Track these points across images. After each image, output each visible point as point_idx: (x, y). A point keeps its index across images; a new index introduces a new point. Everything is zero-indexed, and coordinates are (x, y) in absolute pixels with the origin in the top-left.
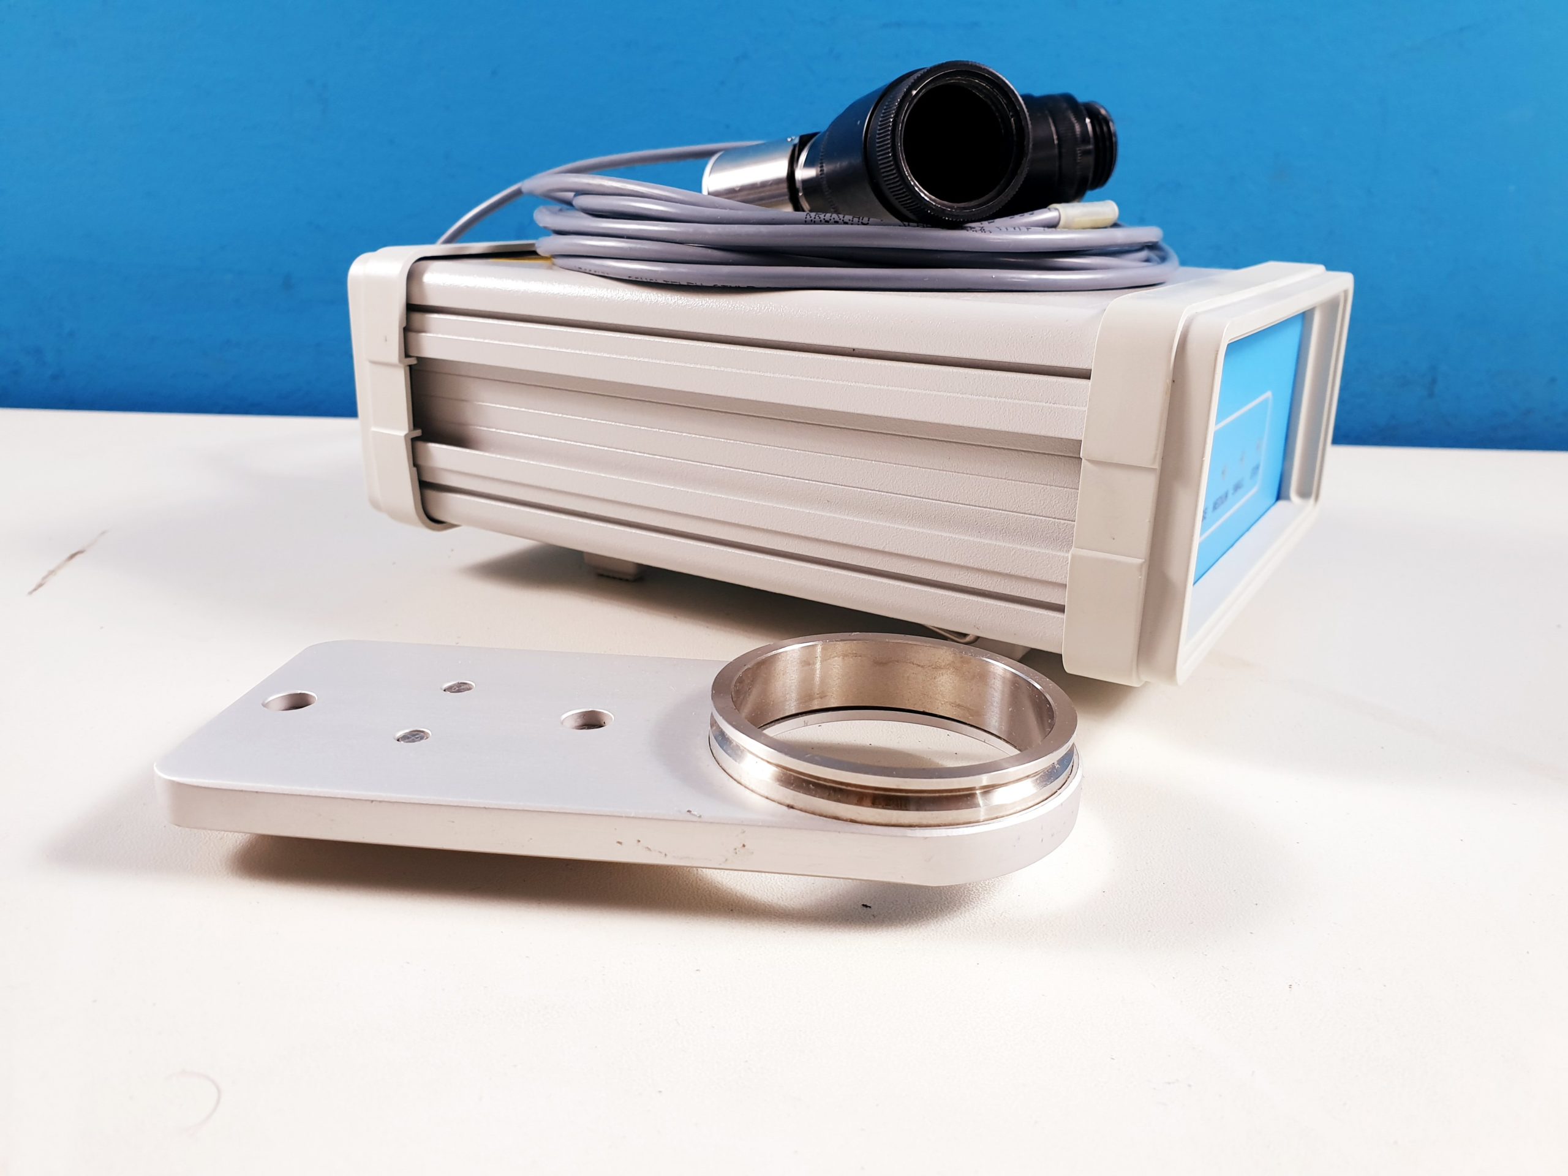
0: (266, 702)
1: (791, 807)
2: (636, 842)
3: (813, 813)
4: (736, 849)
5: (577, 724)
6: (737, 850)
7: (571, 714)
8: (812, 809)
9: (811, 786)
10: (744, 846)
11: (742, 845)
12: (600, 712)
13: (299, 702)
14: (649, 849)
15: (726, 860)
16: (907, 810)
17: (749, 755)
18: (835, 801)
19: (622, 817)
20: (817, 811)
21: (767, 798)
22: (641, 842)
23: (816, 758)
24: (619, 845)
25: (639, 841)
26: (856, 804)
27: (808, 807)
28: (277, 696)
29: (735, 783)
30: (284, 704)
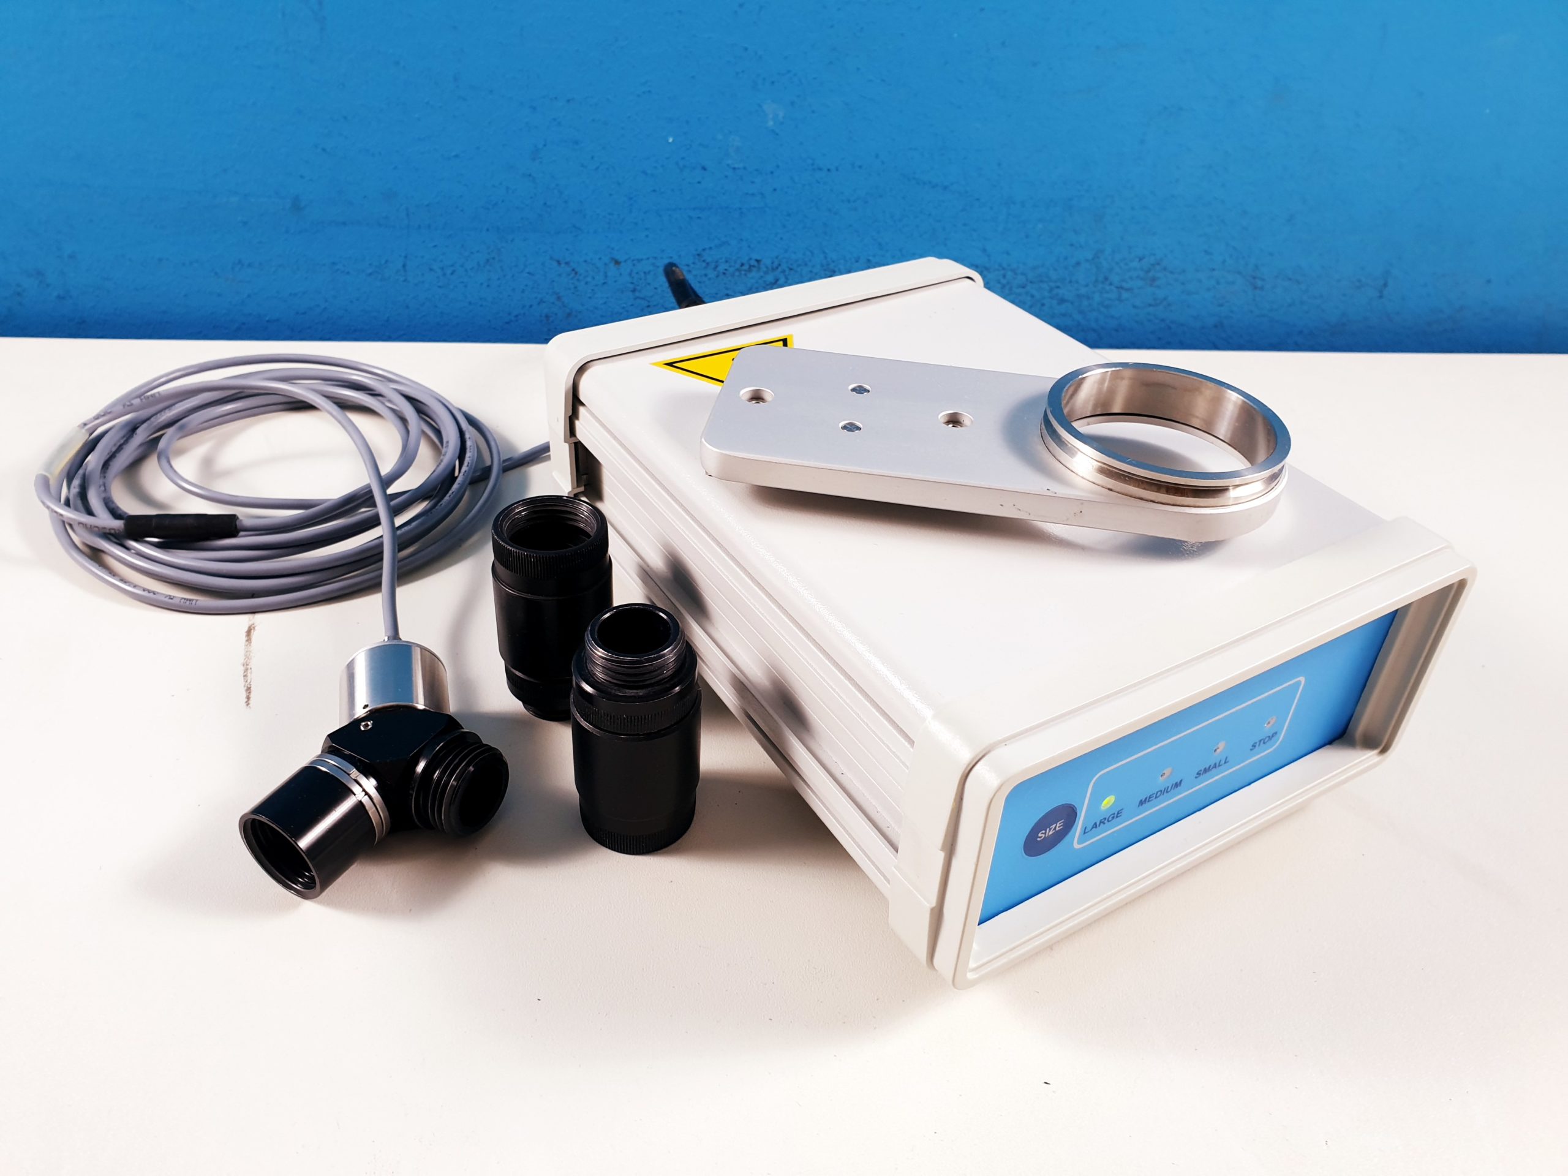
0: (740, 395)
1: (1111, 490)
3: (1126, 495)
5: (945, 421)
6: (1076, 514)
7: (943, 415)
8: (1126, 492)
9: (1127, 479)
10: (1081, 512)
12: (960, 414)
14: (1020, 510)
15: (1068, 519)
17: (1079, 452)
20: (1130, 493)
21: (1094, 483)
22: (1015, 506)
23: (1134, 462)
24: (1001, 506)
26: (1156, 492)
27: (1123, 491)
28: (746, 391)
29: (1070, 471)
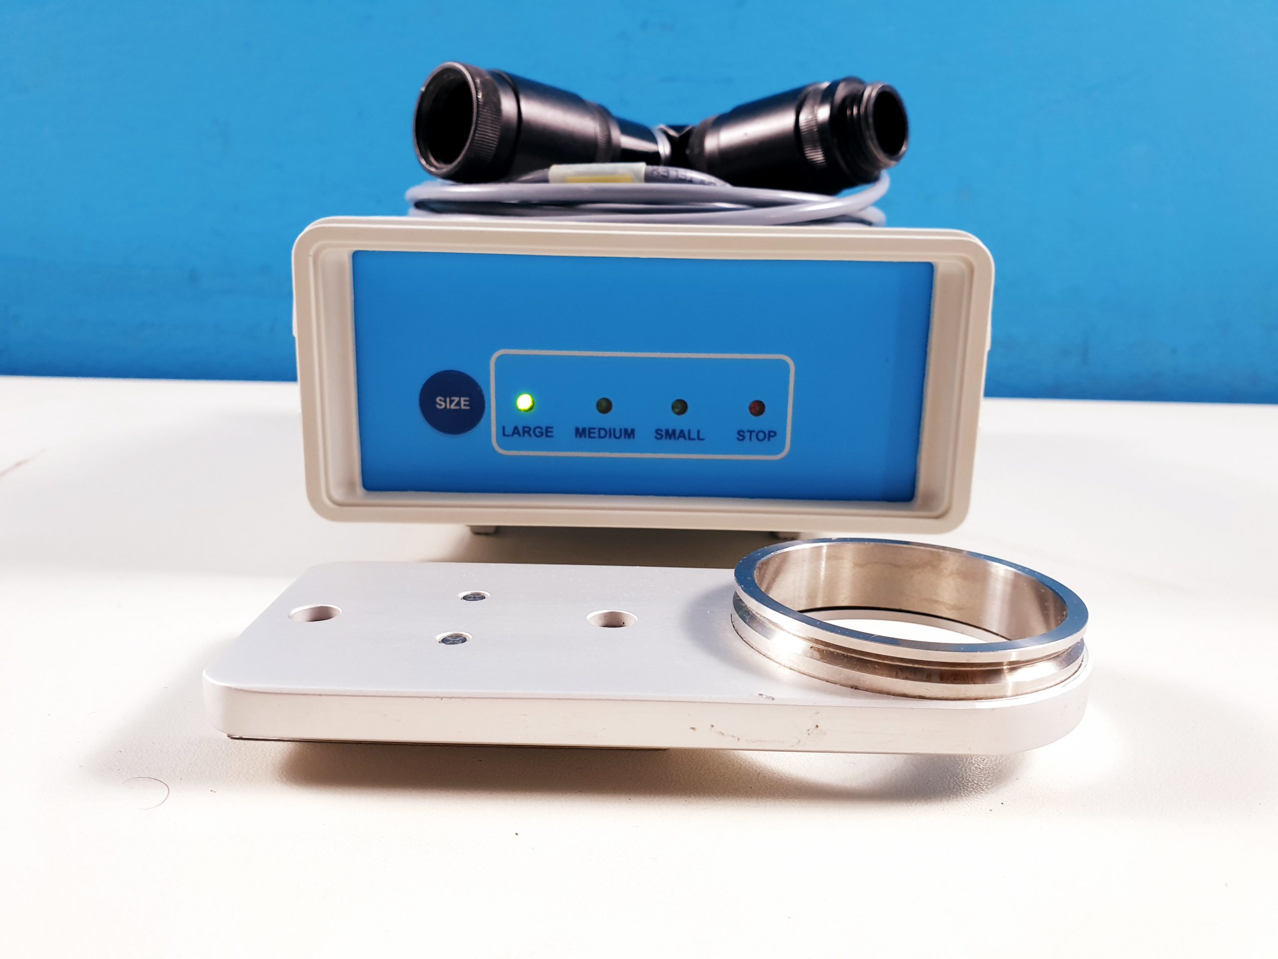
0: (291, 614)
1: (855, 688)
2: (710, 727)
3: (880, 693)
4: (809, 730)
5: (601, 623)
6: (811, 731)
7: (595, 615)
9: (876, 666)
10: (817, 726)
11: (815, 726)
12: (619, 613)
13: (322, 615)
14: (722, 734)
15: (799, 742)
16: (974, 684)
18: (903, 679)
19: (697, 702)
20: (885, 689)
22: (714, 727)
24: (692, 730)
25: (713, 726)
28: (301, 610)
30: (307, 616)
